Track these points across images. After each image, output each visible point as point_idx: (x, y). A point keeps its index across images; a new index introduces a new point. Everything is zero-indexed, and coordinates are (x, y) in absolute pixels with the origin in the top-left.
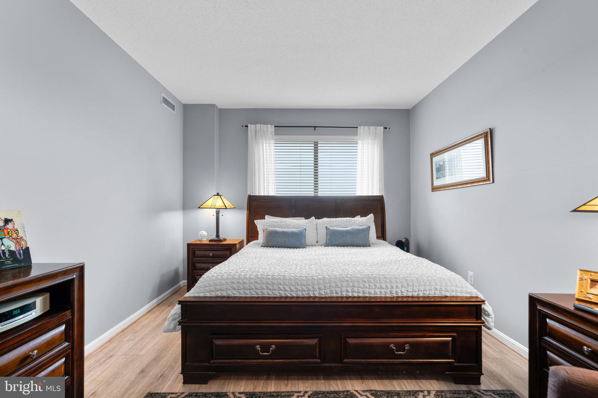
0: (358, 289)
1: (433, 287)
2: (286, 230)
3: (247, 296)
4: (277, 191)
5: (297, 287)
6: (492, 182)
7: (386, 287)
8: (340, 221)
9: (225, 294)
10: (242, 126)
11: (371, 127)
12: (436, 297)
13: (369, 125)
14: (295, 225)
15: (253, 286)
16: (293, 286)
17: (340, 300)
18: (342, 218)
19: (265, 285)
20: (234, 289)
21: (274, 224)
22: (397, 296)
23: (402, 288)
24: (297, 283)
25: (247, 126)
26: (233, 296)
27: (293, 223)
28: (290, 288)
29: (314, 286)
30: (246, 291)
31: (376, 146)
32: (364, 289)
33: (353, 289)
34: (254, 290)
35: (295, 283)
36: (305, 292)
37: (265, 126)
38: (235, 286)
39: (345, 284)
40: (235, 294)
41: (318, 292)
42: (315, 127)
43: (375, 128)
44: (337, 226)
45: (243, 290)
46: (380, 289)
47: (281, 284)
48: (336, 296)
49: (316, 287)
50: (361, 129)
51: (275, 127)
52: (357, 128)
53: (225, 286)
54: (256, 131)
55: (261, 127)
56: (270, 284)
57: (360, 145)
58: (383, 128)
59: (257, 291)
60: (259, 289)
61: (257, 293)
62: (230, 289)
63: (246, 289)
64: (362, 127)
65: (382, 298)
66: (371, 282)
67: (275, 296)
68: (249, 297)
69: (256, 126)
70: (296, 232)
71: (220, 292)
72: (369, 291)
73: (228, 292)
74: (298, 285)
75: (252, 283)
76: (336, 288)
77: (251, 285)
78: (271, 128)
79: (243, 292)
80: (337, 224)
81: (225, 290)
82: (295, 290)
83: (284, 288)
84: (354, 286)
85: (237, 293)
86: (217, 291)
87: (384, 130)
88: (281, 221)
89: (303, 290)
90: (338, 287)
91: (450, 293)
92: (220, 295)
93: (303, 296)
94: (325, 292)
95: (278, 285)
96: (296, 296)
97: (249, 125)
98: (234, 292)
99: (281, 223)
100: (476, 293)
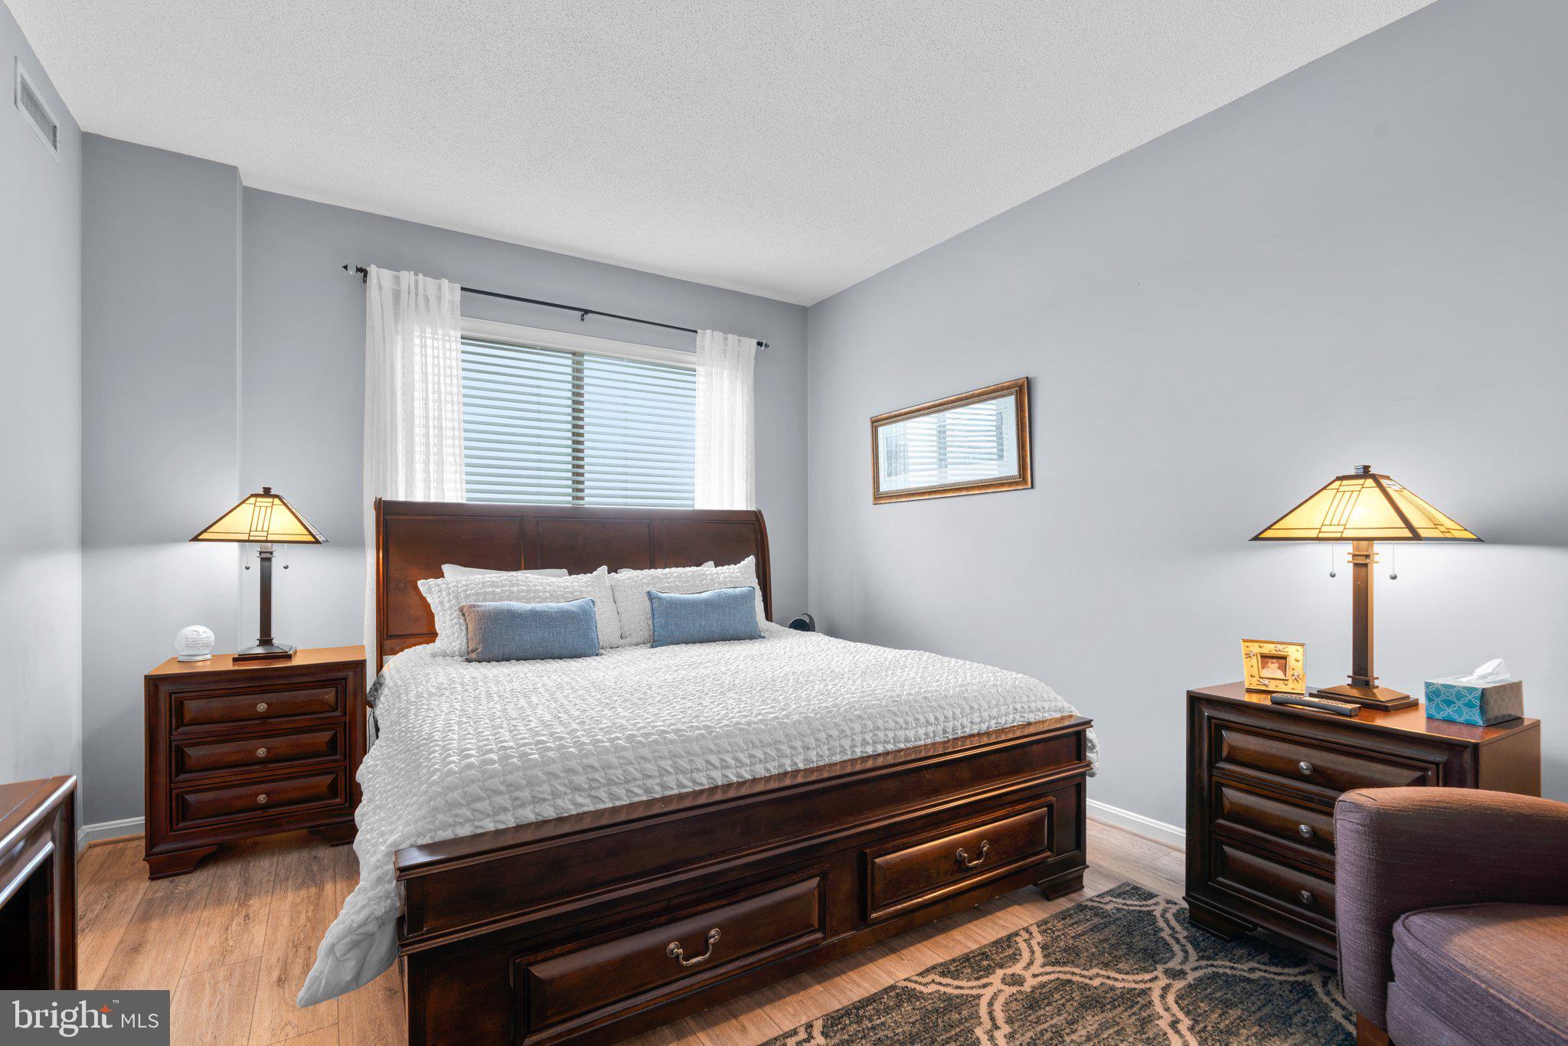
0: (886, 735)
1: (1011, 708)
2: (539, 606)
3: (618, 803)
4: (468, 491)
5: (755, 752)
6: (1030, 486)
7: (936, 719)
8: (678, 577)
9: (549, 812)
10: (346, 267)
11: (730, 336)
12: (1014, 727)
13: (727, 330)
14: (554, 591)
15: (635, 769)
16: (742, 751)
17: (849, 770)
18: (680, 570)
19: (670, 762)
20: (577, 789)
21: (491, 589)
22: (955, 736)
23: (963, 717)
24: (752, 743)
25: (363, 272)
26: (574, 812)
27: (550, 586)
28: (737, 760)
29: (793, 744)
30: (614, 789)
31: (739, 385)
32: (896, 732)
33: (875, 735)
34: (640, 783)
35: (746, 744)
36: (773, 764)
37: (430, 280)
38: (581, 780)
39: (858, 727)
40: (582, 805)
41: (802, 757)
42: (586, 312)
43: (739, 341)
44: (677, 589)
45: (606, 789)
46: (927, 727)
47: (711, 751)
48: (842, 760)
49: (798, 744)
50: (707, 338)
51: (463, 289)
52: (696, 332)
53: (546, 787)
54: (397, 294)
55: (416, 282)
56: (682, 757)
57: (701, 379)
58: (755, 342)
59: (649, 783)
60: (655, 777)
61: (647, 791)
62: (565, 793)
63: (616, 784)
64: (708, 332)
65: (929, 747)
66: (907, 714)
67: (697, 788)
68: (624, 806)
69: (400, 278)
70: (573, 612)
71: (531, 807)
72: (906, 735)
73: (559, 802)
74: (754, 746)
75: (631, 763)
76: (840, 739)
77: (629, 768)
78: (451, 292)
79: (606, 795)
80: (672, 584)
81: (550, 797)
82: (747, 761)
83: (722, 760)
84: (879, 729)
85: (587, 801)
86: (523, 805)
87: (757, 349)
88: (511, 581)
89: (767, 758)
90: (846, 736)
91: (1036, 715)
92: (532, 818)
93: (767, 775)
94: (818, 753)
95: (703, 754)
96: (750, 778)
97: (373, 270)
98: (580, 800)
99: (512, 585)
100: (1069, 707)
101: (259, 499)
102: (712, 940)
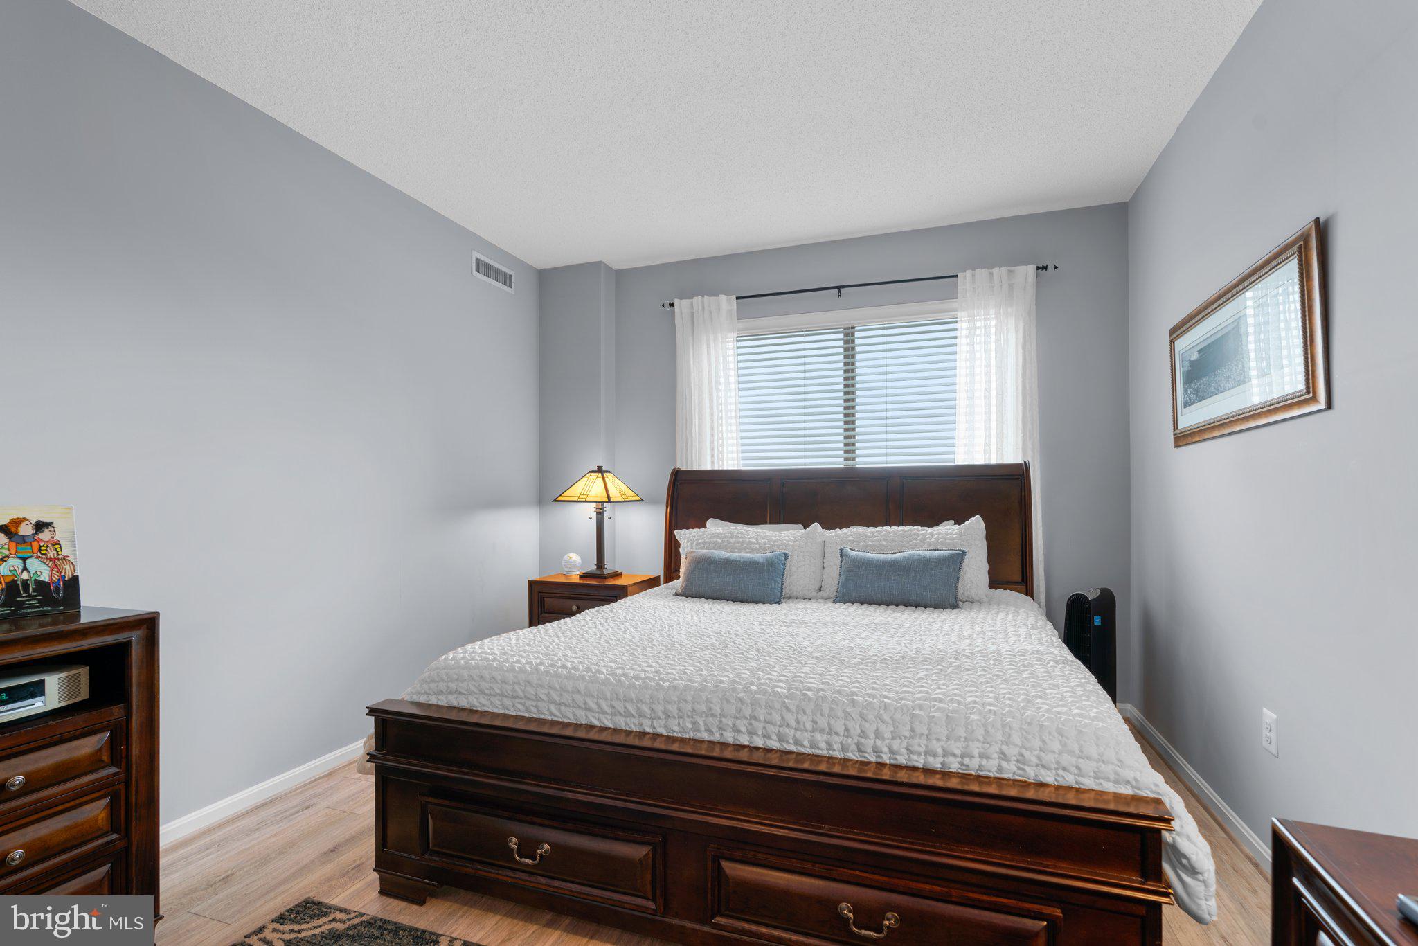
0: (764, 728)
1: (996, 748)
2: (735, 556)
3: (507, 712)
4: (744, 459)
5: (615, 703)
6: (1323, 405)
7: (847, 729)
8: (886, 536)
9: (463, 702)
10: (663, 306)
11: (995, 271)
12: (1004, 779)
13: (988, 263)
14: (765, 544)
15: (521, 689)
16: (606, 699)
17: (716, 753)
18: (894, 528)
19: (546, 691)
20: (482, 692)
21: (715, 540)
22: (879, 760)
23: (893, 738)
24: (617, 694)
25: (672, 305)
26: (479, 709)
27: (763, 539)
28: (599, 706)
29: (654, 707)
30: (505, 700)
31: (1011, 322)
32: (781, 729)
33: (751, 724)
34: (523, 701)
35: (611, 694)
36: (633, 720)
37: (713, 299)
38: (484, 685)
39: (731, 709)
40: (484, 705)
41: (662, 722)
42: (839, 288)
43: (1010, 271)
44: (872, 549)
45: (500, 698)
46: (828, 734)
47: (579, 692)
48: (709, 739)
49: (659, 709)
50: (965, 280)
51: (737, 298)
52: (956, 276)
53: (464, 685)
54: (693, 314)
55: (703, 302)
56: (555, 690)
57: (963, 326)
58: (1031, 269)
59: (529, 703)
60: (532, 700)
61: (527, 710)
62: (475, 693)
63: (506, 696)
64: (969, 273)
65: (834, 761)
66: (804, 712)
67: (566, 720)
68: (512, 716)
69: (692, 303)
70: (758, 563)
71: (455, 696)
72: (795, 736)
73: (470, 697)
74: (618, 699)
75: (519, 683)
76: (706, 716)
77: (517, 688)
78: (727, 303)
79: (499, 703)
80: (876, 543)
81: (465, 692)
82: (608, 710)
83: (585, 703)
84: (755, 718)
85: (487, 703)
86: (451, 693)
87: (1037, 275)
88: (732, 533)
89: (628, 715)
90: (713, 715)
91: (1057, 774)
92: (455, 703)
93: (628, 729)
94: (679, 724)
95: (573, 692)
96: (612, 726)
97: (677, 302)
98: (482, 701)
99: (732, 537)
101: (592, 474)
102: (539, 851)
